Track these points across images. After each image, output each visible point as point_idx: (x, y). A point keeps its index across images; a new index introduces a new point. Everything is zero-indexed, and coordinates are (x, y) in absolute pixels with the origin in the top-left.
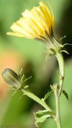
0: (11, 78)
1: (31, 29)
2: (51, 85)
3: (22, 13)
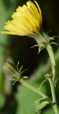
0: (10, 69)
1: (25, 26)
2: (44, 75)
3: (16, 9)
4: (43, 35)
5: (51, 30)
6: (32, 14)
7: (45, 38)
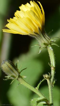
0: (10, 68)
2: (43, 75)
3: (19, 7)
4: (44, 36)
5: (53, 30)
6: (35, 16)
7: (46, 39)
